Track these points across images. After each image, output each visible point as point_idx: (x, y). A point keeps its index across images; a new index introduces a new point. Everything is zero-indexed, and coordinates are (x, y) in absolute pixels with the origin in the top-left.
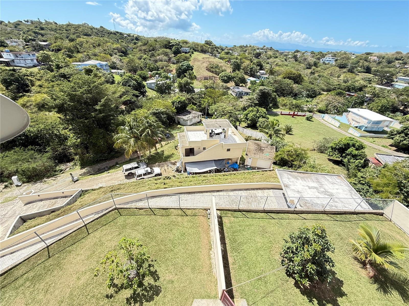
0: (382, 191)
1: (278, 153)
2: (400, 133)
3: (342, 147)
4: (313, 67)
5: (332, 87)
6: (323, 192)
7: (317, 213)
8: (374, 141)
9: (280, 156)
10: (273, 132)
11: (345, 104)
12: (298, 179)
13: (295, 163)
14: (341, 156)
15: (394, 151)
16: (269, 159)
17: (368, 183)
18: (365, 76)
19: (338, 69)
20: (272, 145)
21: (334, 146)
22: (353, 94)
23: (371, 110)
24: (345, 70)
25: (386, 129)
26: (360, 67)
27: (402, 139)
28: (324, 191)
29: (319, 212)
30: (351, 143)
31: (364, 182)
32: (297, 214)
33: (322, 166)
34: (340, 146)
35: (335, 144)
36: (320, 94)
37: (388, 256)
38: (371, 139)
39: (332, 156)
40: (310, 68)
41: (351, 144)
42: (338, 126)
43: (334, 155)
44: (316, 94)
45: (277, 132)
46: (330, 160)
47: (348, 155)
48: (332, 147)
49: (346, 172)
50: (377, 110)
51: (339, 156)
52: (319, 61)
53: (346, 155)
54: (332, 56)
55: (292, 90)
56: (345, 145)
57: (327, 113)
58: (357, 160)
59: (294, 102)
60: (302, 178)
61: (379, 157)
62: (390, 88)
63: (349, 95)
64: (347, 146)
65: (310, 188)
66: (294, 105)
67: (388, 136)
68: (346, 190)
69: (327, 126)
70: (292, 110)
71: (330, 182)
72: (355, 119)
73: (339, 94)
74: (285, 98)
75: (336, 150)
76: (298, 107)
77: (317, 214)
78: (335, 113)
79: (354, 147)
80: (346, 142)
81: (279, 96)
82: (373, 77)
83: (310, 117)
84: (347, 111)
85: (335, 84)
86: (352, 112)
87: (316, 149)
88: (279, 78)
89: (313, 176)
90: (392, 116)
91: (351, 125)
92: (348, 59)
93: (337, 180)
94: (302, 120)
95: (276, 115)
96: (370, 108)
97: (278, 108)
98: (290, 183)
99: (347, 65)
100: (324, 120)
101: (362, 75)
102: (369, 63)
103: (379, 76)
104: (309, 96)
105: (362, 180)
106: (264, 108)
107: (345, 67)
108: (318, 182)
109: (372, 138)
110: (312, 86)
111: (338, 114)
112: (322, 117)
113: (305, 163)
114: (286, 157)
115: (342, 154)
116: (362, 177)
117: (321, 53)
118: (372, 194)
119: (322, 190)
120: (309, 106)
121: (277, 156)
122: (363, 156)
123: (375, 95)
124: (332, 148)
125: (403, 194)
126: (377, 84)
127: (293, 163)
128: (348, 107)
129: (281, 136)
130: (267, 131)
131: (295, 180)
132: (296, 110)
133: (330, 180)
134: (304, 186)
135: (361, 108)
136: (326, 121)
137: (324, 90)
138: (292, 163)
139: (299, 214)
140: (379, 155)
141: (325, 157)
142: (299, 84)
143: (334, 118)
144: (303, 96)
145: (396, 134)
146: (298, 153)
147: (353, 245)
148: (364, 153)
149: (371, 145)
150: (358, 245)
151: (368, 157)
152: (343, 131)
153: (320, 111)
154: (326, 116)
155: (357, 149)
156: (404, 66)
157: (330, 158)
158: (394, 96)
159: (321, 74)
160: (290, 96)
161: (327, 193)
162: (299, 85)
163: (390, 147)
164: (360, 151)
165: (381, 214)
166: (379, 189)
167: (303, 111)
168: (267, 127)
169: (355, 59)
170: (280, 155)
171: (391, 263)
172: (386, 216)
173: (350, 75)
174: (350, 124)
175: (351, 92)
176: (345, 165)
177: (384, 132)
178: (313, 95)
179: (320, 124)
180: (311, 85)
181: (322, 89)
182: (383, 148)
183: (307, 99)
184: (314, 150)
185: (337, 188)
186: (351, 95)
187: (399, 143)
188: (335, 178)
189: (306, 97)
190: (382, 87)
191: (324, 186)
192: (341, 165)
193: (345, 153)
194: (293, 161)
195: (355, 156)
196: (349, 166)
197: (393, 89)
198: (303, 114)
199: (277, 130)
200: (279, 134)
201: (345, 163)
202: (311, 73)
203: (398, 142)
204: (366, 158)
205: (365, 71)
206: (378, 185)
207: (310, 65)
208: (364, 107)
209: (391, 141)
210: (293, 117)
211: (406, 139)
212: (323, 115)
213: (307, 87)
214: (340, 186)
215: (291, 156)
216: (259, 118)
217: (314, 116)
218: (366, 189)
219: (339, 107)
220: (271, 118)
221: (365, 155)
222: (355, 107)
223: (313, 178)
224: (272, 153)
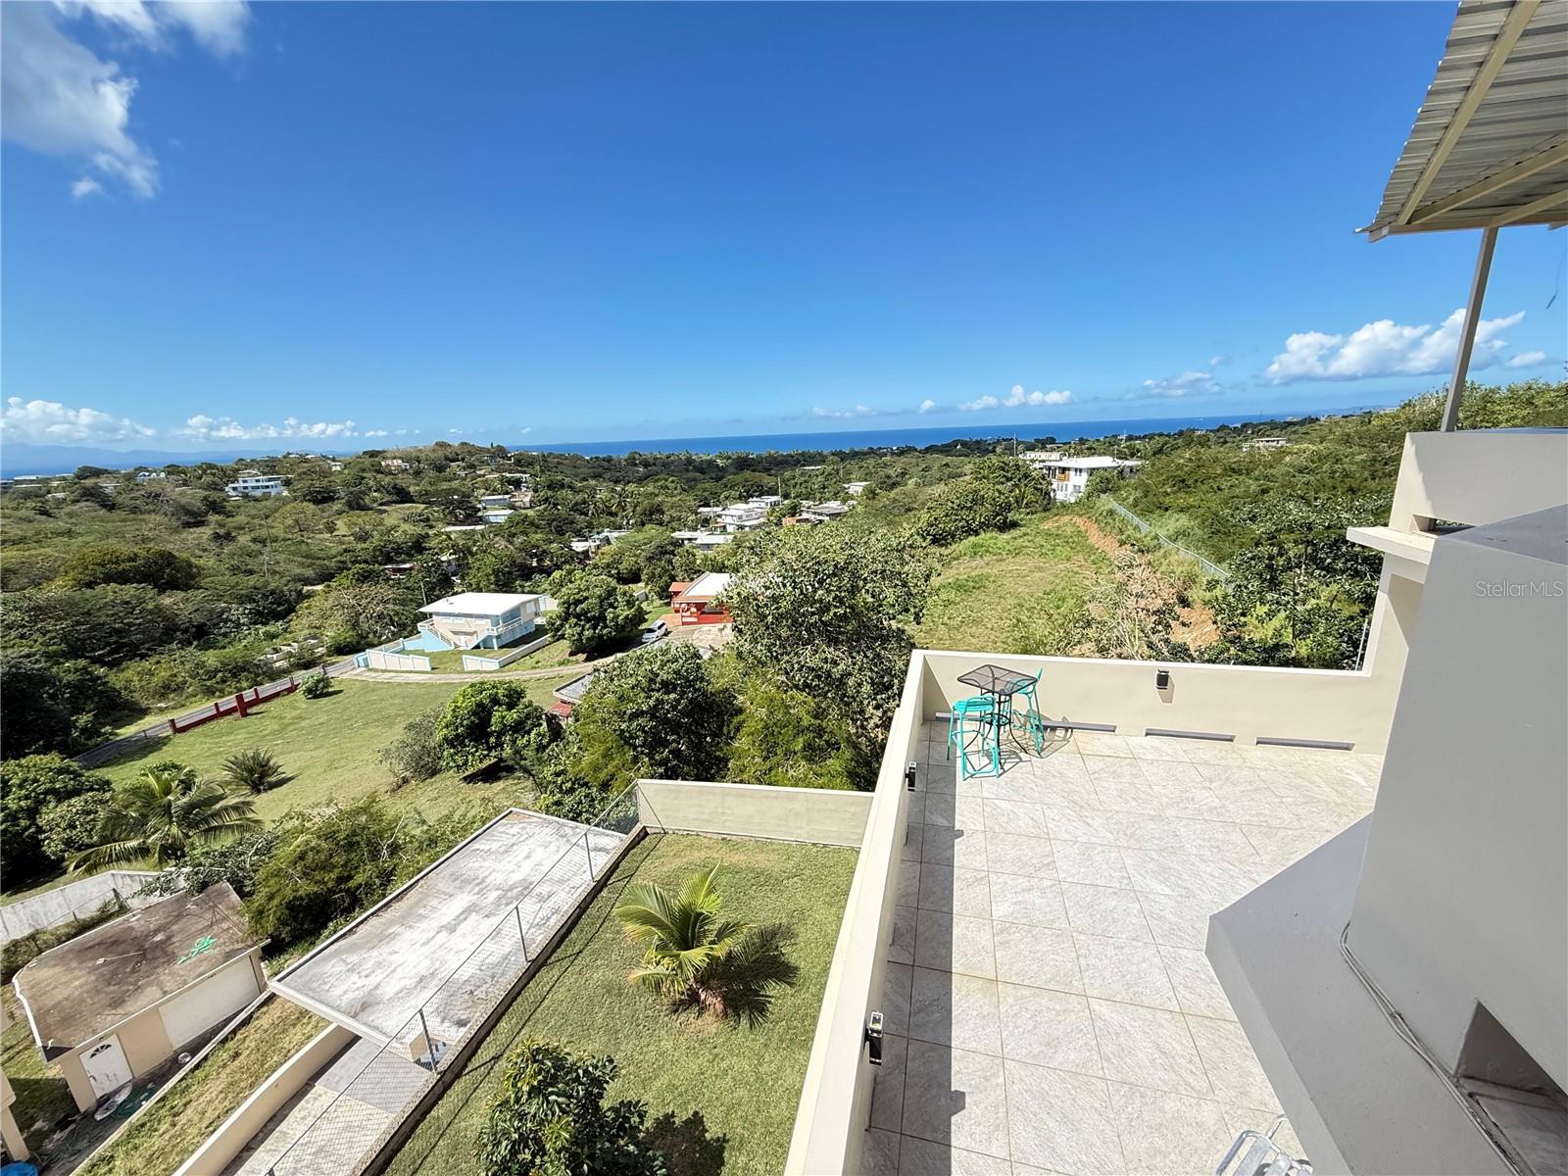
0: (613, 776)
1: (258, 899)
2: (566, 620)
3: (472, 722)
4: (213, 518)
5: (333, 564)
6: (497, 903)
7: (519, 994)
8: (538, 662)
9: (276, 902)
10: (175, 830)
11: (404, 600)
12: (392, 937)
13: (360, 879)
14: (490, 749)
15: (586, 664)
16: (229, 955)
17: (576, 780)
18: (407, 512)
19: (312, 506)
20: (203, 886)
21: (451, 735)
22: (407, 566)
23: (480, 590)
24: (337, 506)
25: (539, 621)
26: (375, 491)
27: (579, 629)
28: (500, 898)
29: (521, 985)
30: (484, 697)
31: (569, 785)
32: (458, 1076)
33: (456, 817)
34: (465, 722)
35: (447, 727)
36: (302, 597)
37: (706, 928)
38: (529, 661)
39: (465, 764)
40: (200, 524)
41: (486, 701)
42: (429, 669)
43: (470, 757)
44: (287, 601)
45: (201, 815)
46: (470, 779)
47: (500, 734)
48: (446, 739)
49: (529, 783)
50: (492, 587)
51: (486, 752)
52: (220, 494)
53: (498, 737)
54: (264, 474)
55: (165, 619)
56: (474, 713)
57: (372, 646)
58: (529, 732)
59: (211, 658)
60: (403, 920)
61: (565, 694)
62: (482, 527)
63: (400, 570)
64: (482, 712)
65: (451, 929)
66: (216, 671)
67: (553, 636)
68: (549, 838)
69: (400, 684)
70: (222, 691)
71: (497, 852)
72: (458, 629)
73: (365, 577)
74: (153, 660)
75: (463, 741)
76: (243, 669)
77: (519, 999)
78: (394, 633)
79: (501, 705)
80: (468, 704)
81: (111, 665)
82: (426, 508)
83: (319, 681)
84: (425, 617)
85: (333, 552)
86: (438, 614)
87: (408, 774)
88: (56, 590)
89: (439, 879)
90: (529, 586)
91: (461, 649)
92: (326, 474)
93: (511, 831)
94: (296, 708)
95: (148, 745)
96: (474, 586)
97: (143, 712)
98: (372, 981)
99: (335, 492)
100: (376, 670)
101: (395, 510)
102: (392, 477)
103: (439, 504)
104: (262, 617)
105: (563, 783)
106: (44, 751)
107: (332, 499)
108: (463, 882)
109: (528, 657)
110: (252, 580)
111: (405, 633)
112: (362, 663)
113: (395, 849)
114: (306, 888)
115: (487, 743)
116: (557, 774)
117: (211, 466)
118: (603, 799)
119: (493, 895)
120: (289, 649)
121: (259, 914)
122: (534, 715)
123: (464, 552)
124: (450, 742)
125: (642, 753)
126: (448, 524)
127: (352, 884)
128: (420, 605)
129: (233, 818)
130: (133, 843)
131: (385, 949)
132: (245, 684)
133: (495, 846)
134: (429, 941)
135: (453, 594)
136: (384, 671)
137: (307, 582)
138: (348, 891)
139: (465, 1066)
140: (563, 691)
141: (449, 780)
142: (186, 588)
143: (402, 651)
144: (238, 625)
145: (562, 625)
146: (342, 835)
147: (644, 979)
148: (530, 704)
149: (538, 676)
150: (652, 970)
151: (547, 709)
152: (452, 676)
153: (343, 649)
154: (374, 656)
155: (510, 706)
156: (474, 472)
157: (467, 773)
158: (501, 543)
159: (263, 533)
160: (174, 646)
161: (509, 894)
162: (191, 592)
163: (573, 658)
164: (521, 706)
165: (642, 834)
166: (602, 775)
167: (274, 675)
168: (117, 825)
169: (346, 471)
170: (271, 898)
171: (722, 934)
172: (653, 831)
173: (362, 519)
174: (456, 646)
175: (398, 563)
176: (512, 766)
177: (540, 631)
178: (277, 608)
179: (368, 688)
180: (242, 578)
181: (300, 580)
182: (562, 667)
183: (262, 629)
184: (405, 781)
185: (525, 854)
186: (406, 569)
187: (580, 640)
188: (502, 829)
189: (255, 623)
190: (463, 528)
191: (488, 880)
192: (504, 774)
193: (491, 734)
194: (350, 877)
195: (519, 728)
196: (523, 762)
197: (490, 527)
198: (283, 684)
199: (191, 806)
200: (217, 814)
201: (510, 763)
202: (217, 537)
203: (577, 640)
204: (546, 714)
205: (395, 498)
206: (596, 769)
207: (189, 513)
208: (460, 590)
209: (565, 646)
210: (245, 715)
211: (583, 626)
212: (360, 656)
213: (233, 587)
214: (531, 840)
215: (325, 866)
216: (32, 813)
217: (332, 672)
218: (585, 797)
219: (392, 613)
220: (125, 776)
221: (536, 709)
222: (439, 598)
223: (441, 886)
224: (225, 918)
